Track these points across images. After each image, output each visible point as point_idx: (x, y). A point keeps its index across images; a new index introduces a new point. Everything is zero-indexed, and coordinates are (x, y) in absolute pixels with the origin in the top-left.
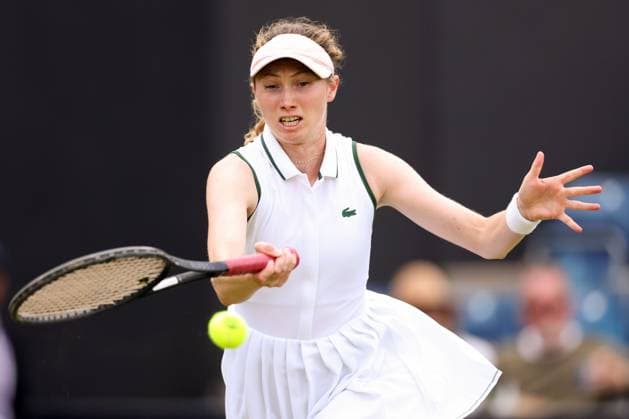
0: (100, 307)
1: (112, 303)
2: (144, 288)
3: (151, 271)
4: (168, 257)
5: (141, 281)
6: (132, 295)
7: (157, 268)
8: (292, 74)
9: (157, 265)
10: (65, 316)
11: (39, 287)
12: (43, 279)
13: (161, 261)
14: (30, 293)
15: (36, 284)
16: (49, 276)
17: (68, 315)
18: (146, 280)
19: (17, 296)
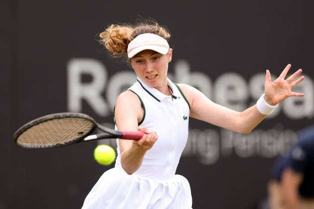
0: (57, 145)
1: (63, 143)
2: (80, 138)
3: (85, 129)
4: (95, 122)
5: (79, 133)
6: (74, 140)
7: (88, 127)
8: (150, 55)
9: (89, 126)
10: (39, 147)
11: (30, 127)
12: (34, 123)
13: (91, 124)
14: (25, 130)
15: (29, 125)
16: (36, 122)
17: (41, 147)
18: (82, 133)
19: (18, 130)
